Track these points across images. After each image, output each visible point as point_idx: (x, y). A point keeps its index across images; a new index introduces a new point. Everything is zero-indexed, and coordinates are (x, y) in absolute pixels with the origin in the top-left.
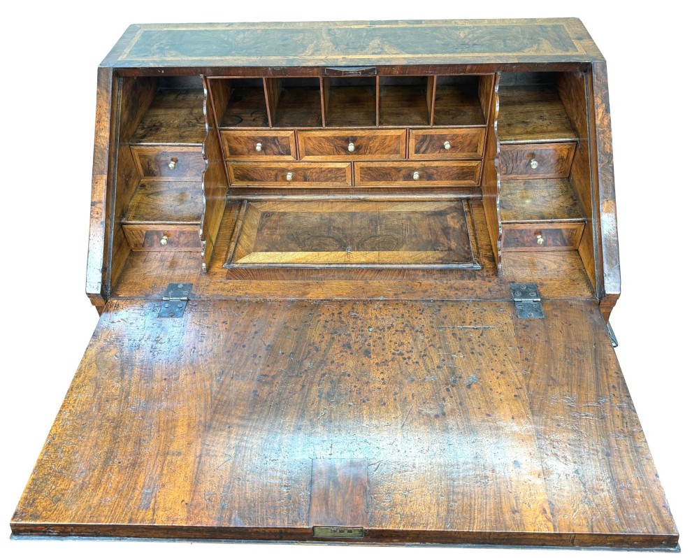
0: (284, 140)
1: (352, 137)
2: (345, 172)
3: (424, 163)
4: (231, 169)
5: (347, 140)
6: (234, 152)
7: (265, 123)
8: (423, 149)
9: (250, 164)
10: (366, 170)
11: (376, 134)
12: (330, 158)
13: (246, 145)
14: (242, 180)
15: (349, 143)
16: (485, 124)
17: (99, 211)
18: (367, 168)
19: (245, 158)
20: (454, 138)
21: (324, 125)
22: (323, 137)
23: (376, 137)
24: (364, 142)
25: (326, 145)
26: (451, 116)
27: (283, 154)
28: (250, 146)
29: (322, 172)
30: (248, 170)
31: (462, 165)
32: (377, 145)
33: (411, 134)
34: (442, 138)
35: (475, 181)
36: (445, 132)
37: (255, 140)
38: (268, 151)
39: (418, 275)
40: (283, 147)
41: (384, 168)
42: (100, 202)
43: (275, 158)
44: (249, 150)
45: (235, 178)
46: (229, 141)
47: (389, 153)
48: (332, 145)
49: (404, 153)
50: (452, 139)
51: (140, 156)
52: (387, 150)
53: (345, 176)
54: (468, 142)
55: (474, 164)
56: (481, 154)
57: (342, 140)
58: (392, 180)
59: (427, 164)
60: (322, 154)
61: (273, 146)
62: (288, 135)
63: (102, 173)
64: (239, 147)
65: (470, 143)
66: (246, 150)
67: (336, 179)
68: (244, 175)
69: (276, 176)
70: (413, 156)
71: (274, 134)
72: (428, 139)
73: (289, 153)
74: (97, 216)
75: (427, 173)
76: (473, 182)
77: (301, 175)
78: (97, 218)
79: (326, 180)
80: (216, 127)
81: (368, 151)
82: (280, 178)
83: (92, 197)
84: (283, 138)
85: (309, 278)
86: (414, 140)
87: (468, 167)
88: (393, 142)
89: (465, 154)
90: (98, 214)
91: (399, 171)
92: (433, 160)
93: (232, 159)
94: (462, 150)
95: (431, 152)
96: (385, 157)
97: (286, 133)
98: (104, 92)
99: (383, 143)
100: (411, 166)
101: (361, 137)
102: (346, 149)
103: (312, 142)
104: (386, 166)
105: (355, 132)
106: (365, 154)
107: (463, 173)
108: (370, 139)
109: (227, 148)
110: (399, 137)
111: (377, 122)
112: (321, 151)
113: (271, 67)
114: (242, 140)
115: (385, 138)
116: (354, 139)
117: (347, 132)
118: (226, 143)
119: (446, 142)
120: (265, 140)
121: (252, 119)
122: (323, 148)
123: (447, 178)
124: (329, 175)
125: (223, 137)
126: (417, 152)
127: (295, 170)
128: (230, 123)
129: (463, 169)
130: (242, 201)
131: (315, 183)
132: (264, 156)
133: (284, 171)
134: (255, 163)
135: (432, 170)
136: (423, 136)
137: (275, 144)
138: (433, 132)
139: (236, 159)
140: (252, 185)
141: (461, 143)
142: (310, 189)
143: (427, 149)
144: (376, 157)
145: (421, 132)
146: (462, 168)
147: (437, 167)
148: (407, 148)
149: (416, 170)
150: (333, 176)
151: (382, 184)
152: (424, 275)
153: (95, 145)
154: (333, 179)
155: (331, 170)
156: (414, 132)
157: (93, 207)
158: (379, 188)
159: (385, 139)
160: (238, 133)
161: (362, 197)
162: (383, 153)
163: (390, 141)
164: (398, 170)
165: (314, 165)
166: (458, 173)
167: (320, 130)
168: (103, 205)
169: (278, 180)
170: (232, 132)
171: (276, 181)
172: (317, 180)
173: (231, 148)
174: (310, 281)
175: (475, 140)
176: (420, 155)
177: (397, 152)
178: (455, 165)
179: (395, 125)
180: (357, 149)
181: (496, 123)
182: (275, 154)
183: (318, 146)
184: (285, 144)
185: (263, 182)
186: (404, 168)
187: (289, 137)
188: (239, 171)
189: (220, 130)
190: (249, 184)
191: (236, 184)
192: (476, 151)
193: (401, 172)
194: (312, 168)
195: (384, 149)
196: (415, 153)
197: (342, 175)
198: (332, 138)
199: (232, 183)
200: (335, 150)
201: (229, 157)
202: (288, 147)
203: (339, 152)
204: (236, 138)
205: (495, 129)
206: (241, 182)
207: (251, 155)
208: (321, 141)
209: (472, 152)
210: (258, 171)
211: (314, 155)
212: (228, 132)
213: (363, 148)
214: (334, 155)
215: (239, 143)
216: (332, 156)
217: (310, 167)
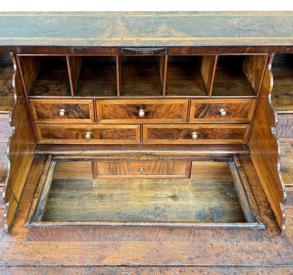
0: (84, 107)
1: (143, 105)
2: (135, 132)
3: (201, 125)
4: (39, 130)
5: (138, 107)
6: (41, 116)
7: (68, 93)
8: (202, 114)
9: (55, 125)
10: (153, 130)
11: (162, 103)
12: (123, 121)
13: (51, 110)
15: (139, 109)
16: (256, 95)
18: (153, 129)
19: (50, 121)
20: (229, 106)
21: (118, 95)
22: (118, 105)
23: (162, 105)
24: (152, 109)
25: (120, 111)
26: (225, 88)
27: (83, 118)
28: (55, 112)
29: (115, 132)
30: (53, 130)
31: (233, 127)
32: (163, 111)
33: (192, 103)
34: (218, 106)
35: (243, 140)
36: (221, 101)
37: (60, 107)
38: (70, 116)
39: (208, 235)
40: (83, 112)
41: (168, 129)
43: (76, 121)
45: (42, 136)
46: (36, 107)
47: (173, 117)
48: (125, 111)
49: (185, 118)
50: (227, 107)
52: (171, 115)
53: (135, 135)
54: (241, 109)
55: (243, 127)
56: (250, 120)
57: (134, 107)
58: (174, 138)
59: (204, 126)
60: (116, 118)
61: (75, 111)
62: (88, 103)
64: (45, 112)
65: (242, 111)
66: (51, 114)
67: (127, 137)
68: (50, 134)
69: (77, 135)
70: (193, 120)
71: (75, 102)
72: (207, 107)
73: (88, 117)
75: (203, 133)
76: (241, 141)
77: (98, 134)
79: (119, 138)
80: (24, 96)
81: (155, 116)
82: (80, 136)
84: (83, 105)
85: (106, 239)
86: (194, 107)
87: (238, 129)
88: (177, 109)
89: (237, 119)
91: (180, 132)
92: (210, 123)
93: (39, 122)
94: (235, 116)
95: (209, 117)
96: (169, 120)
97: (86, 102)
99: (169, 110)
100: (190, 127)
101: (150, 105)
102: (137, 115)
103: (108, 108)
104: (170, 127)
105: (145, 101)
106: (153, 118)
107: (233, 134)
108: (157, 106)
109: (34, 113)
110: (182, 105)
111: (164, 93)
112: (116, 115)
113: (74, 47)
114: (48, 107)
116: (144, 107)
117: (138, 101)
118: (34, 109)
119: (222, 110)
120: (67, 107)
121: (57, 89)
122: (117, 113)
124: (122, 134)
125: (32, 104)
126: (196, 116)
127: (93, 131)
128: (38, 92)
129: (234, 131)
130: (47, 155)
131: (109, 140)
132: (67, 120)
133: (84, 131)
134: (60, 125)
135: (208, 131)
136: (203, 104)
137: (77, 110)
138: (211, 101)
139: (43, 122)
140: (56, 142)
141: (235, 110)
142: (106, 145)
143: (205, 114)
144: (162, 120)
145: (201, 101)
146: (233, 130)
147: (212, 129)
148: (188, 113)
149: (195, 131)
150: (125, 135)
151: (166, 142)
152: (214, 236)
154: (125, 138)
155: (123, 131)
156: (195, 101)
158: (163, 145)
159: (170, 107)
160: (44, 101)
161: (148, 152)
162: (167, 118)
163: (174, 108)
164: (179, 131)
165: (109, 127)
166: (229, 134)
167: (116, 98)
169: (79, 137)
170: (39, 100)
171: (77, 139)
172: (112, 138)
173: (38, 113)
174: (107, 243)
175: (246, 108)
176: (199, 119)
177: (180, 117)
178: (228, 127)
179: (179, 95)
180: (147, 114)
181: (270, 96)
182: (77, 118)
183: (114, 112)
184: (85, 110)
185: (65, 140)
186: (185, 129)
187: (88, 105)
188: (45, 131)
189: (29, 99)
190: (53, 141)
191: (43, 141)
192: (246, 117)
193: (182, 132)
194: (107, 129)
195: (169, 114)
196: (195, 118)
197: (133, 134)
198: (126, 106)
199: (39, 140)
200: (127, 115)
201: (36, 120)
202: (87, 113)
203: (131, 117)
204: (43, 105)
205: (270, 101)
206: (47, 139)
207: (56, 118)
208: (116, 108)
209: (243, 117)
210: (61, 131)
211: (110, 119)
212: (36, 100)
213: (151, 114)
214: (126, 119)
215: (46, 109)
216: (124, 120)
217: (106, 128)
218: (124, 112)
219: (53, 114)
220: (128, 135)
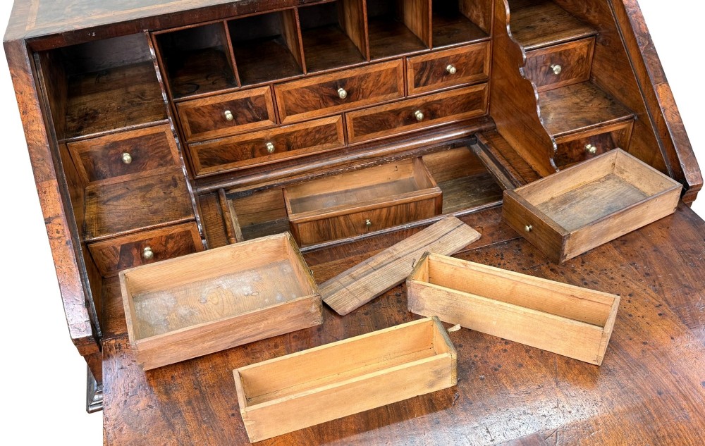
0: (258, 100)
1: (341, 80)
2: (335, 129)
3: (425, 98)
4: (196, 154)
5: (335, 85)
6: (196, 129)
8: (424, 79)
9: (218, 141)
10: (360, 120)
11: (368, 72)
12: (317, 113)
13: (211, 116)
14: (211, 165)
15: (337, 89)
16: (488, 36)
17: (60, 228)
18: (361, 117)
19: (211, 134)
20: (457, 59)
21: (305, 71)
22: (306, 87)
23: (368, 75)
24: (355, 85)
25: (311, 98)
26: (445, 36)
27: (258, 120)
28: (217, 117)
29: (308, 134)
30: (216, 151)
31: (467, 91)
32: (371, 85)
33: (408, 64)
34: (443, 62)
35: (482, 109)
36: (446, 54)
37: (221, 107)
38: (240, 119)
39: (473, 220)
40: (257, 109)
41: (381, 113)
42: (58, 216)
43: (249, 126)
44: (216, 123)
45: (202, 163)
46: (188, 115)
47: (385, 93)
48: (318, 95)
49: (402, 89)
50: (455, 61)
51: (82, 155)
52: (383, 89)
53: (336, 134)
54: (473, 61)
55: (480, 88)
56: (487, 74)
57: (330, 86)
58: (391, 127)
59: (430, 99)
60: (306, 110)
61: (246, 111)
62: (263, 93)
63: (48, 178)
64: (201, 121)
65: (475, 63)
66: (211, 123)
67: (326, 140)
68: (212, 157)
69: (253, 151)
70: (413, 92)
71: (244, 95)
72: (428, 66)
73: (266, 117)
74: (57, 235)
75: (429, 110)
76: (481, 111)
77: (285, 143)
78: (59, 238)
79: (314, 144)
81: (361, 95)
82: (258, 153)
83: (44, 213)
84: (257, 98)
86: (412, 70)
87: (474, 93)
88: (389, 77)
89: (470, 77)
90: (58, 232)
91: (398, 115)
92: (438, 92)
93: (195, 139)
94: (467, 74)
95: (434, 82)
96: (381, 99)
97: (261, 91)
98: (22, 73)
99: (378, 81)
100: (411, 104)
101: (352, 79)
102: (336, 99)
103: (293, 96)
104: (383, 110)
105: (343, 73)
106: (357, 100)
107: (469, 103)
108: (362, 79)
109: (187, 125)
110: (395, 70)
111: (368, 55)
112: (305, 106)
113: (236, 2)
114: (205, 110)
115: (379, 74)
116: (343, 83)
117: (334, 75)
118: (185, 118)
119: (449, 67)
120: (233, 105)
121: (210, 82)
122: (307, 101)
123: (453, 112)
124: (317, 136)
125: (181, 110)
126: (417, 85)
127: (275, 139)
128: (185, 92)
129: (469, 97)
130: (217, 191)
131: (301, 150)
132: (236, 127)
133: (261, 141)
134: (225, 140)
135: (435, 105)
136: (423, 62)
137: (248, 108)
138: (433, 56)
139: (200, 138)
140: (223, 169)
141: (466, 64)
142: (296, 159)
143: (427, 79)
144: (371, 100)
145: (420, 59)
146: (468, 95)
147: (440, 100)
148: (405, 81)
149: (417, 108)
150: (322, 136)
151: (380, 136)
152: (479, 218)
153: (28, 144)
154: (323, 141)
155: (318, 130)
156: (411, 60)
157: (50, 225)
158: (377, 141)
159: (379, 76)
160: (199, 103)
161: (361, 155)
162: (378, 95)
163: (385, 78)
164: (396, 113)
165: (298, 127)
166: (463, 104)
167: (301, 78)
168: (62, 220)
169: (256, 155)
170: (192, 102)
171: (254, 157)
172: (304, 145)
173: (191, 123)
175: (480, 58)
176: (421, 88)
177: (394, 89)
178: (461, 93)
179: (388, 55)
180: (349, 94)
181: (508, 28)
182: (250, 122)
183: (301, 100)
184: (260, 105)
185: (236, 163)
186: (404, 109)
187: (263, 96)
188: (205, 154)
189: (175, 103)
190: (219, 169)
191: (204, 173)
192: (482, 72)
193: (401, 115)
194: (296, 131)
195: (379, 88)
196: (415, 87)
197: (333, 133)
198: (318, 87)
199: (198, 172)
200: (321, 101)
201: (191, 137)
202: (264, 109)
203: (327, 103)
204: (198, 110)
205: (510, 35)
206: (210, 168)
207: (219, 128)
208: (304, 92)
209: (478, 73)
210: (229, 149)
211: (297, 113)
212: (187, 103)
213: (355, 93)
214: (321, 108)
215: (203, 116)
216: (318, 111)
217: (293, 130)
218: (316, 97)
219: (214, 121)
220: (327, 134)
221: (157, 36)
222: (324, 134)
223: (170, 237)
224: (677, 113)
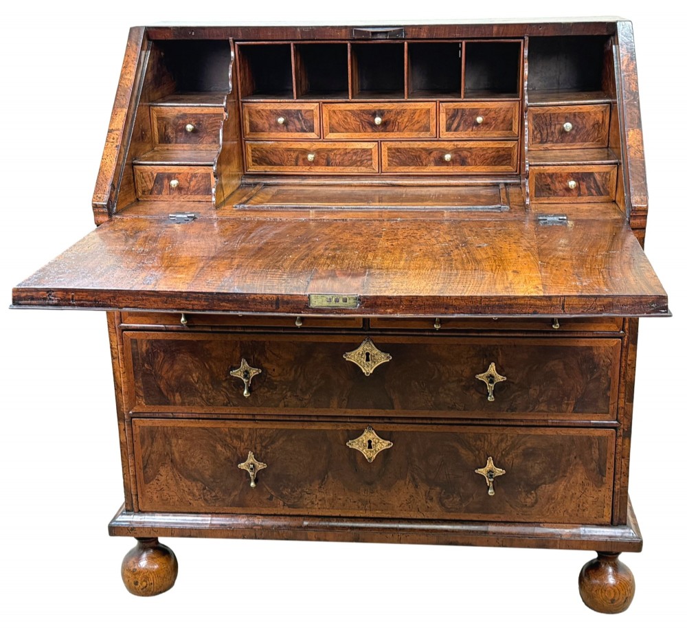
0: (307, 114)
1: (379, 110)
2: (371, 154)
3: (456, 143)
4: (250, 150)
5: (373, 114)
6: (254, 128)
7: (290, 96)
8: (455, 125)
9: (271, 143)
10: (394, 151)
11: (404, 108)
12: (356, 136)
13: (268, 120)
14: (260, 164)
15: (374, 117)
16: (518, 97)
17: (116, 137)
18: (395, 149)
19: (264, 136)
21: (350, 97)
22: (349, 111)
23: (405, 111)
24: (391, 117)
25: (352, 120)
27: (305, 131)
28: (272, 122)
29: (346, 154)
30: (267, 152)
31: (497, 146)
32: (406, 120)
33: (441, 109)
34: (475, 113)
35: (512, 166)
36: (477, 105)
37: (278, 114)
38: (290, 127)
40: (306, 122)
41: (413, 149)
42: (118, 130)
43: (297, 135)
44: (270, 126)
45: (253, 161)
46: (250, 115)
47: (418, 131)
48: (358, 119)
49: (434, 131)
50: (486, 113)
51: (158, 119)
52: (417, 126)
53: (371, 159)
54: (502, 117)
55: (510, 144)
56: (517, 133)
57: (370, 114)
58: (422, 165)
59: (460, 144)
60: (347, 130)
61: (296, 121)
62: (312, 108)
63: (123, 107)
64: (260, 122)
65: (504, 119)
66: (267, 126)
67: (362, 163)
68: (261, 159)
69: (297, 159)
70: (444, 134)
71: (297, 107)
72: (460, 114)
73: (312, 131)
75: (460, 156)
76: (511, 168)
77: (325, 158)
78: (113, 142)
79: (351, 165)
80: (238, 99)
81: (396, 128)
82: (300, 162)
83: (110, 126)
84: (307, 111)
86: (445, 115)
87: (504, 149)
88: (423, 116)
89: (499, 133)
90: (113, 139)
91: (430, 154)
92: (466, 139)
93: (251, 137)
94: (497, 128)
95: (464, 130)
96: (414, 135)
97: (311, 106)
98: (134, 45)
99: (412, 119)
100: (442, 146)
101: (389, 111)
102: (372, 124)
103: (337, 116)
104: (416, 146)
105: (381, 104)
106: (393, 131)
107: (499, 157)
108: (398, 113)
109: (247, 123)
110: (428, 111)
111: (406, 94)
112: (347, 127)
113: (300, 27)
114: (264, 114)
115: (414, 112)
116: (381, 113)
117: (374, 105)
118: (247, 117)
120: (286, 113)
122: (348, 123)
123: (483, 163)
124: (354, 158)
125: (246, 110)
126: (448, 129)
127: (318, 152)
129: (499, 151)
130: (257, 184)
131: (338, 169)
132: (286, 134)
133: (305, 152)
134: (276, 143)
135: (465, 153)
136: (455, 109)
137: (298, 118)
138: (465, 106)
139: (256, 137)
140: (269, 170)
141: (495, 119)
142: (333, 176)
143: (458, 126)
144: (406, 135)
145: (452, 106)
146: (498, 150)
147: (471, 148)
148: (437, 125)
149: (447, 151)
150: (359, 159)
151: (411, 170)
153: (119, 85)
154: (359, 164)
155: (355, 152)
156: (444, 104)
157: (110, 134)
159: (414, 113)
160: (260, 107)
161: (389, 182)
162: (411, 130)
163: (419, 117)
164: (429, 152)
165: (338, 145)
166: (493, 157)
167: (346, 102)
168: (120, 133)
169: (299, 163)
170: (255, 105)
171: (297, 165)
172: (341, 164)
173: (251, 123)
175: (509, 116)
176: (452, 133)
177: (427, 129)
178: (490, 146)
180: (384, 124)
182: (298, 132)
183: (344, 121)
184: (309, 118)
185: (281, 167)
186: (436, 149)
187: (313, 111)
188: (257, 152)
189: (242, 102)
190: (266, 170)
191: (253, 169)
192: (511, 129)
193: (432, 155)
194: (336, 149)
195: (413, 125)
196: (447, 131)
197: (368, 157)
198: (359, 112)
199: (248, 168)
200: (361, 126)
201: (248, 135)
202: (311, 123)
203: (365, 128)
204: (258, 112)
206: (259, 166)
207: (272, 132)
208: (346, 115)
209: (507, 130)
210: (278, 153)
211: (338, 132)
212: (251, 105)
213: (391, 124)
214: (360, 132)
215: (261, 118)
216: (357, 134)
217: (334, 147)
218: (357, 121)
219: (269, 125)
220: (363, 159)
221: (239, 45)
222: (360, 158)
223: (194, 175)
224: (642, 152)
